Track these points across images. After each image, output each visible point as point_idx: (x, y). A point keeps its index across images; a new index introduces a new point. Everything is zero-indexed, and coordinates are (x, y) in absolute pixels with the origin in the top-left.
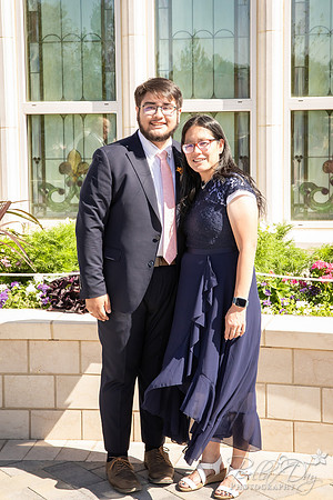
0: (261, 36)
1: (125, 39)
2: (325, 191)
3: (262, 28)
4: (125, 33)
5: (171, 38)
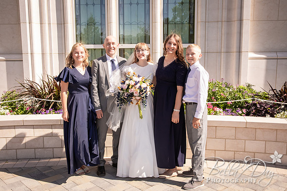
0: (154, 24)
1: (109, 24)
3: (154, 21)
4: (109, 22)
5: (124, 24)
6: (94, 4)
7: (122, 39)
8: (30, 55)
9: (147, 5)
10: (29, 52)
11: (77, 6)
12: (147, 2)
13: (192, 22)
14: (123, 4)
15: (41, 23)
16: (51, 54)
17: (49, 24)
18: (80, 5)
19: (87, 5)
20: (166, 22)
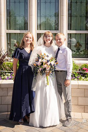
0: (62, 17)
1: (30, 16)
2: (75, 51)
5: (40, 16)
6: (20, 2)
7: (39, 27)
9: (57, 3)
11: (8, 3)
12: (57, 1)
14: (40, 2)
18: (10, 2)
19: (15, 2)
20: (70, 16)
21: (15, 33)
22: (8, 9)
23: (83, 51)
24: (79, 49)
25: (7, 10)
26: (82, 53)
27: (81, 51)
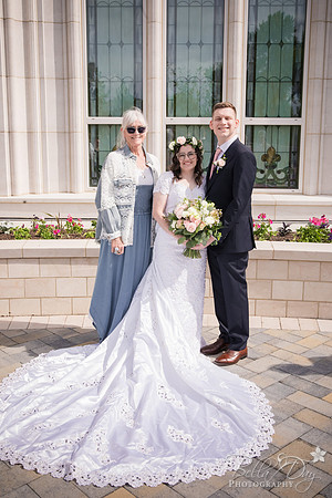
0: (230, 81)
1: (149, 81)
2: (262, 172)
3: (230, 76)
4: (149, 76)
5: (175, 81)
6: (121, 44)
7: (172, 107)
8: (6, 134)
9: (218, 47)
10: (6, 130)
11: (92, 47)
12: (218, 40)
13: (298, 79)
14: (175, 44)
15: (28, 77)
16: (43, 133)
17: (42, 78)
18: (96, 44)
19: (109, 44)
20: (252, 79)
21: (110, 126)
22: (91, 61)
23: (284, 170)
24: (275, 166)
25: (89, 64)
26: (282, 176)
27: (279, 172)
